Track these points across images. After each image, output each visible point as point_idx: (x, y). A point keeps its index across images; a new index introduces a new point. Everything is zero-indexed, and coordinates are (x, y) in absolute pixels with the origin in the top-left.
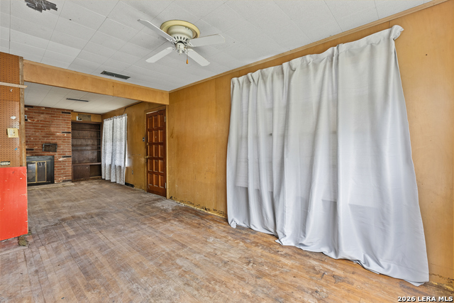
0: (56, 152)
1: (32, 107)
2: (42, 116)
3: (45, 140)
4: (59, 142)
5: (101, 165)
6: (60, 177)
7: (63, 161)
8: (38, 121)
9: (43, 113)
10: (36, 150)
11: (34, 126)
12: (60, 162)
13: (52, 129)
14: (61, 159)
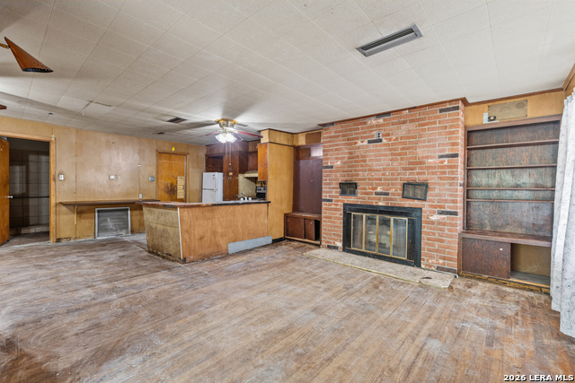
0: (425, 200)
1: (388, 114)
2: (403, 127)
3: (408, 176)
4: (432, 179)
5: (549, 249)
6: (432, 257)
7: (440, 223)
8: (397, 139)
9: (404, 122)
10: (393, 194)
11: (391, 150)
12: (433, 223)
13: (420, 152)
14: (435, 217)
